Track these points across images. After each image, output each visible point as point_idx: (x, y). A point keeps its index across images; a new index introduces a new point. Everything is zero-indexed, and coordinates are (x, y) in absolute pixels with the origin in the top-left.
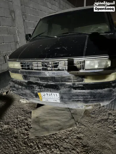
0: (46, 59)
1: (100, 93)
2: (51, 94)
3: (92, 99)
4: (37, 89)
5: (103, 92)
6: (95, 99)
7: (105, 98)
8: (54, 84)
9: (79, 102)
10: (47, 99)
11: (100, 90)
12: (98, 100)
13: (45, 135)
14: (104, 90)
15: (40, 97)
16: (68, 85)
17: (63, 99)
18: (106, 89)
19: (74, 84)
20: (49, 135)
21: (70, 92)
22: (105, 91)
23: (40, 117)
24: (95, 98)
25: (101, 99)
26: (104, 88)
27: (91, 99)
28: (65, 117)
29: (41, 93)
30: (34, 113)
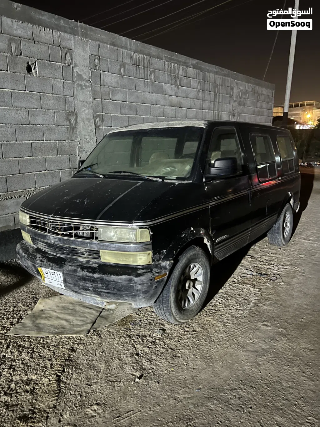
0: (52, 217)
1: (114, 281)
2: (54, 273)
3: (105, 289)
4: (38, 262)
5: (119, 281)
6: (108, 291)
7: (123, 291)
8: (63, 257)
9: (88, 292)
10: (51, 281)
11: (115, 276)
12: (114, 294)
13: (30, 336)
14: (120, 277)
15: (42, 276)
16: (80, 261)
17: (67, 283)
18: (124, 277)
19: (88, 262)
20: (35, 337)
21: (75, 274)
22: (121, 279)
23: (46, 312)
24: (108, 289)
25: (118, 293)
26: (122, 275)
27: (104, 291)
28: (82, 319)
29: (43, 269)
30: (40, 303)
